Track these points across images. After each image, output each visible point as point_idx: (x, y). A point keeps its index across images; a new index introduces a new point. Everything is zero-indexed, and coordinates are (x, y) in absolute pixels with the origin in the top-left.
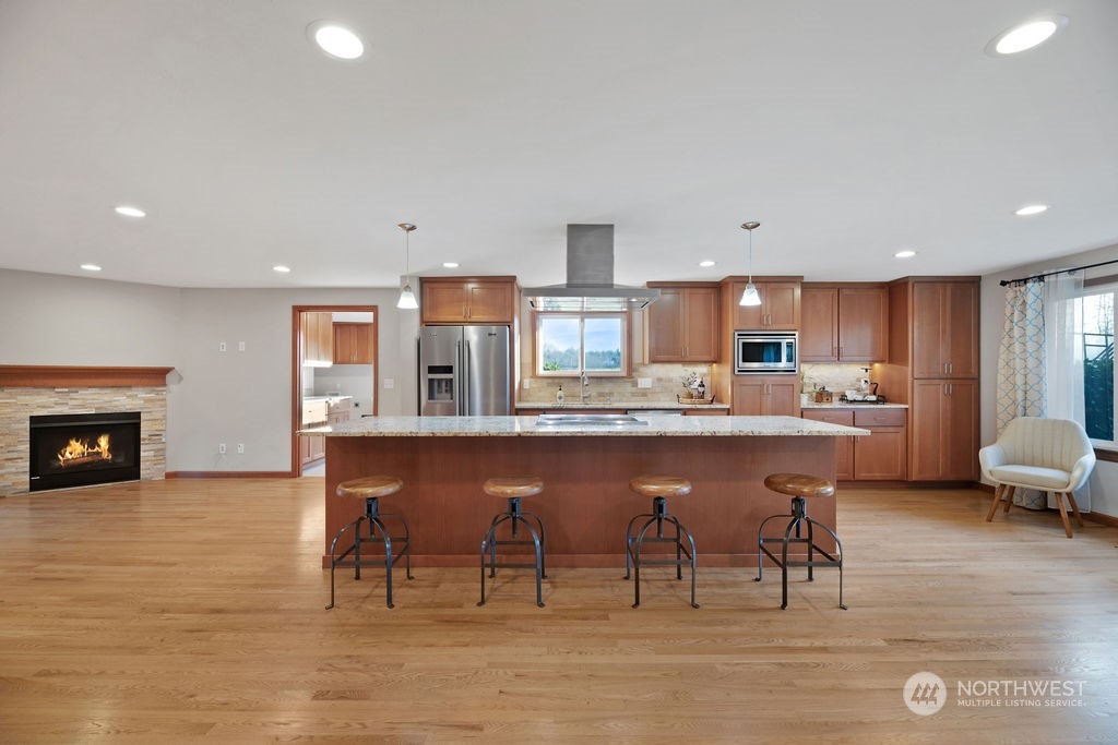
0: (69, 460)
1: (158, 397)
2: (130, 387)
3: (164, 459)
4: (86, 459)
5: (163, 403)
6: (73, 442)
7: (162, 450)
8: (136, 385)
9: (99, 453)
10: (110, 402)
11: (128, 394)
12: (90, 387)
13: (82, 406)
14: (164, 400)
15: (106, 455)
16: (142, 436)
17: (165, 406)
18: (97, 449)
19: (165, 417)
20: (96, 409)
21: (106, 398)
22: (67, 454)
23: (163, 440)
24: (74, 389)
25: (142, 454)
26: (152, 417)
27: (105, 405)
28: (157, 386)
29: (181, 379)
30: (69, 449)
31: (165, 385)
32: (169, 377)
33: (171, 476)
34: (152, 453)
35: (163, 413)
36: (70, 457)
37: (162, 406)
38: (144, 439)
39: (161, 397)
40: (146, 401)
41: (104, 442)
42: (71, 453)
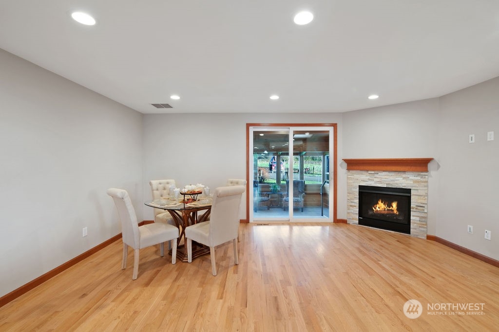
0: (378, 211)
1: (422, 179)
2: (404, 172)
3: (426, 225)
4: (386, 212)
5: (425, 184)
6: (380, 202)
7: (424, 217)
8: (409, 171)
9: (392, 210)
10: (394, 181)
11: (404, 176)
12: (384, 171)
13: (380, 182)
14: (427, 182)
15: (395, 212)
16: (412, 206)
17: (427, 186)
18: (391, 208)
19: (427, 195)
20: (387, 184)
21: (392, 178)
22: (377, 208)
23: (426, 211)
24: (376, 172)
25: (412, 218)
26: (418, 194)
27: (391, 183)
28: (422, 172)
29: (439, 166)
30: (378, 206)
31: (427, 171)
32: (430, 165)
33: (429, 238)
34: (418, 219)
35: (426, 191)
36: (379, 210)
37: (425, 186)
38: (413, 208)
39: (424, 180)
40: (415, 182)
41: (394, 205)
42: (379, 208)
